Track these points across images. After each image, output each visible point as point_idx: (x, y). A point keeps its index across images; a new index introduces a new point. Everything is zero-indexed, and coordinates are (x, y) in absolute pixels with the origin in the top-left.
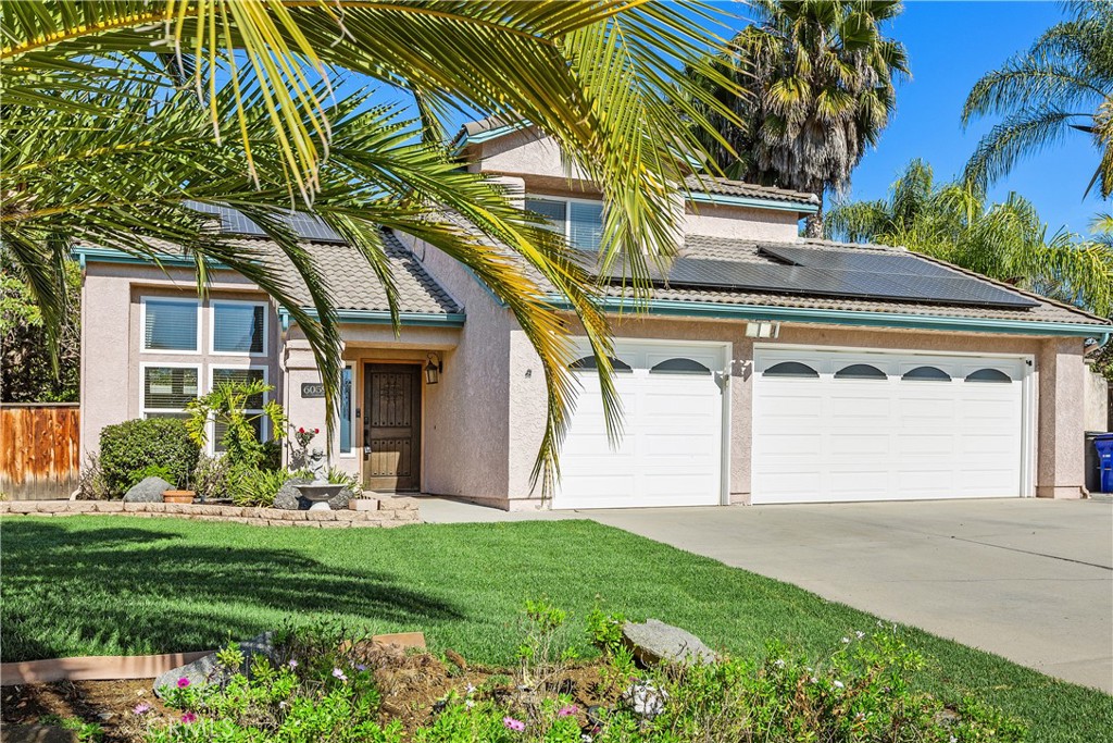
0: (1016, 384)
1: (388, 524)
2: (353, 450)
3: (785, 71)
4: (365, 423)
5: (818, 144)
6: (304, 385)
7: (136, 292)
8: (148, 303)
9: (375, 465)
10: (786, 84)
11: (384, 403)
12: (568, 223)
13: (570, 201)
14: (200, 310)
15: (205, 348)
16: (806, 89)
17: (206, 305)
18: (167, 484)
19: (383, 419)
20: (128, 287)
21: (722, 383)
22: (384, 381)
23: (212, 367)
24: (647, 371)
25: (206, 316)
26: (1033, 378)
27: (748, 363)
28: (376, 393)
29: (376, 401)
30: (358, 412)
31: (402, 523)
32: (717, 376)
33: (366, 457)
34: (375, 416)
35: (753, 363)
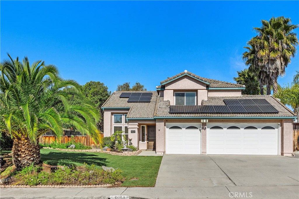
0: (276, 130)
1: (129, 155)
2: (145, 141)
3: (262, 48)
4: (148, 136)
5: (272, 64)
6: (131, 131)
7: (112, 114)
8: (114, 115)
9: (150, 144)
10: (263, 51)
11: (151, 133)
12: (185, 97)
13: (185, 93)
14: (122, 116)
15: (123, 123)
16: (267, 52)
17: (123, 115)
18: (108, 147)
19: (151, 136)
20: (110, 113)
21: (200, 130)
22: (151, 129)
23: (124, 126)
24: (185, 129)
25: (123, 117)
26: (280, 128)
27: (205, 127)
28: (150, 131)
29: (150, 132)
30: (146, 134)
31: (131, 155)
32: (200, 129)
33: (148, 143)
34: (149, 135)
35: (207, 127)
